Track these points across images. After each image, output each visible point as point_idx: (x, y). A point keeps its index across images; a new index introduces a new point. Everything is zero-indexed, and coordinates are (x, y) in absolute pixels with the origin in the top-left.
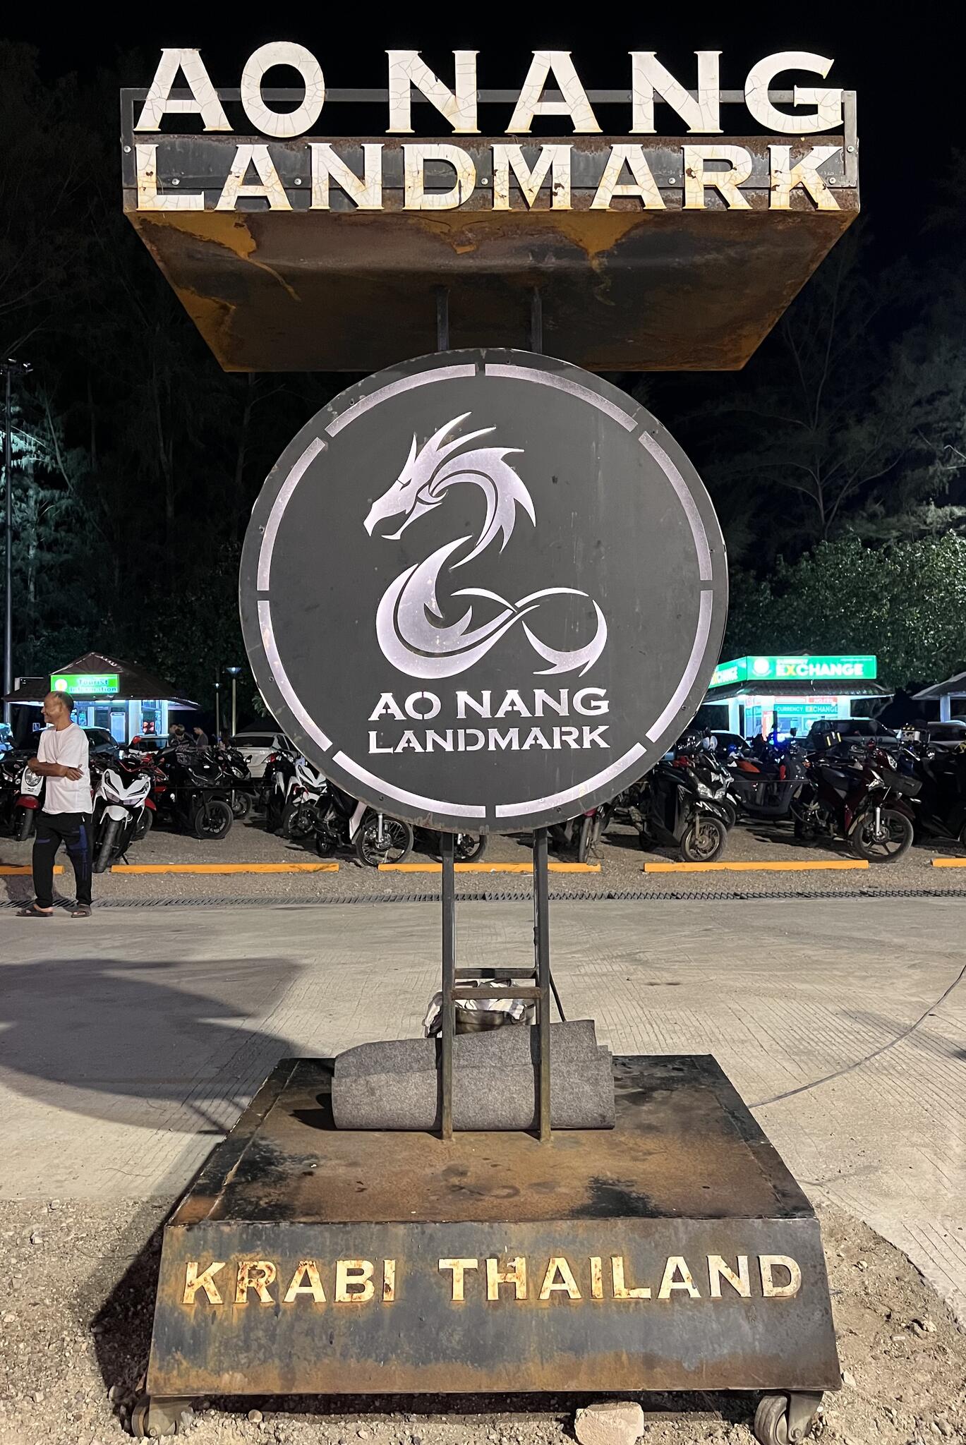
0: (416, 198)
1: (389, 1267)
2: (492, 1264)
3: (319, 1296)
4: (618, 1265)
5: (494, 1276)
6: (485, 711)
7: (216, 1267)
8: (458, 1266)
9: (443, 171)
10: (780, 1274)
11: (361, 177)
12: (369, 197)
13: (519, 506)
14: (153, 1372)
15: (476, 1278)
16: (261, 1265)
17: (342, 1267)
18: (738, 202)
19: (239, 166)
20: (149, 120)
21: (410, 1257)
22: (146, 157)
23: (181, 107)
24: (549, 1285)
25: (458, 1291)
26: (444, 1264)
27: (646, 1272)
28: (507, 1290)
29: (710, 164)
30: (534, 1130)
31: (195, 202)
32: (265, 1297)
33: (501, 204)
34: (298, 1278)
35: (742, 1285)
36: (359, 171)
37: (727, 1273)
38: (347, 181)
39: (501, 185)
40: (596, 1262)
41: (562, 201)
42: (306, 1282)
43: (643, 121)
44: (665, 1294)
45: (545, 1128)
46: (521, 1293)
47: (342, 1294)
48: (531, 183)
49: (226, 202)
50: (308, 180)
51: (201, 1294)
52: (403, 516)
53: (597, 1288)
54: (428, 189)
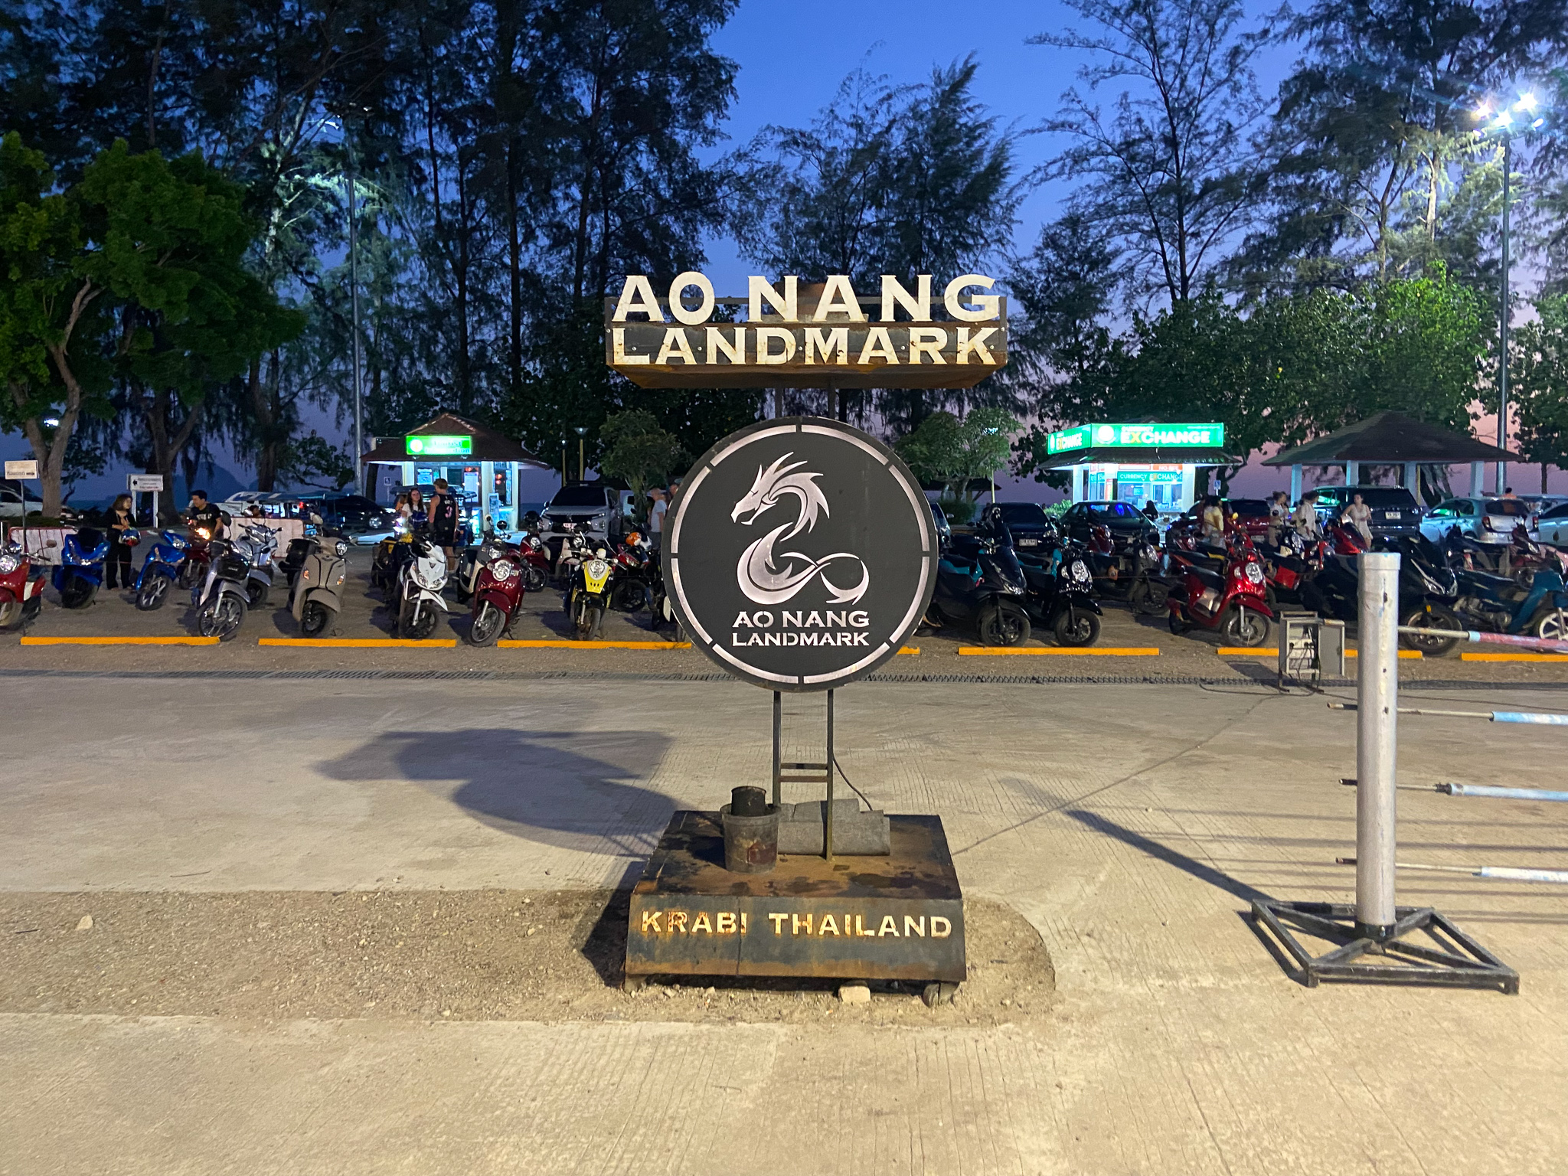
0: (764, 358)
1: (744, 916)
2: (795, 917)
3: (709, 930)
4: (859, 919)
5: (796, 923)
6: (799, 624)
7: (657, 914)
8: (779, 917)
9: (777, 343)
10: (941, 927)
11: (734, 346)
12: (738, 357)
13: (820, 506)
14: (628, 962)
15: (787, 924)
16: (680, 914)
17: (720, 916)
18: (939, 360)
19: (668, 340)
20: (620, 315)
21: (755, 913)
22: (618, 335)
23: (638, 308)
24: (823, 928)
25: (778, 930)
26: (771, 916)
27: (872, 923)
28: (802, 929)
29: (924, 339)
30: (824, 855)
31: (644, 360)
32: (682, 929)
33: (809, 361)
34: (698, 921)
35: (921, 931)
36: (732, 342)
37: (914, 925)
38: (726, 349)
39: (809, 351)
40: (848, 917)
41: (842, 360)
42: (702, 922)
43: (888, 315)
44: (881, 933)
45: (829, 854)
46: (809, 930)
47: (720, 929)
48: (826, 350)
49: (661, 360)
50: (705, 348)
51: (651, 926)
52: (754, 511)
53: (848, 930)
54: (769, 353)
